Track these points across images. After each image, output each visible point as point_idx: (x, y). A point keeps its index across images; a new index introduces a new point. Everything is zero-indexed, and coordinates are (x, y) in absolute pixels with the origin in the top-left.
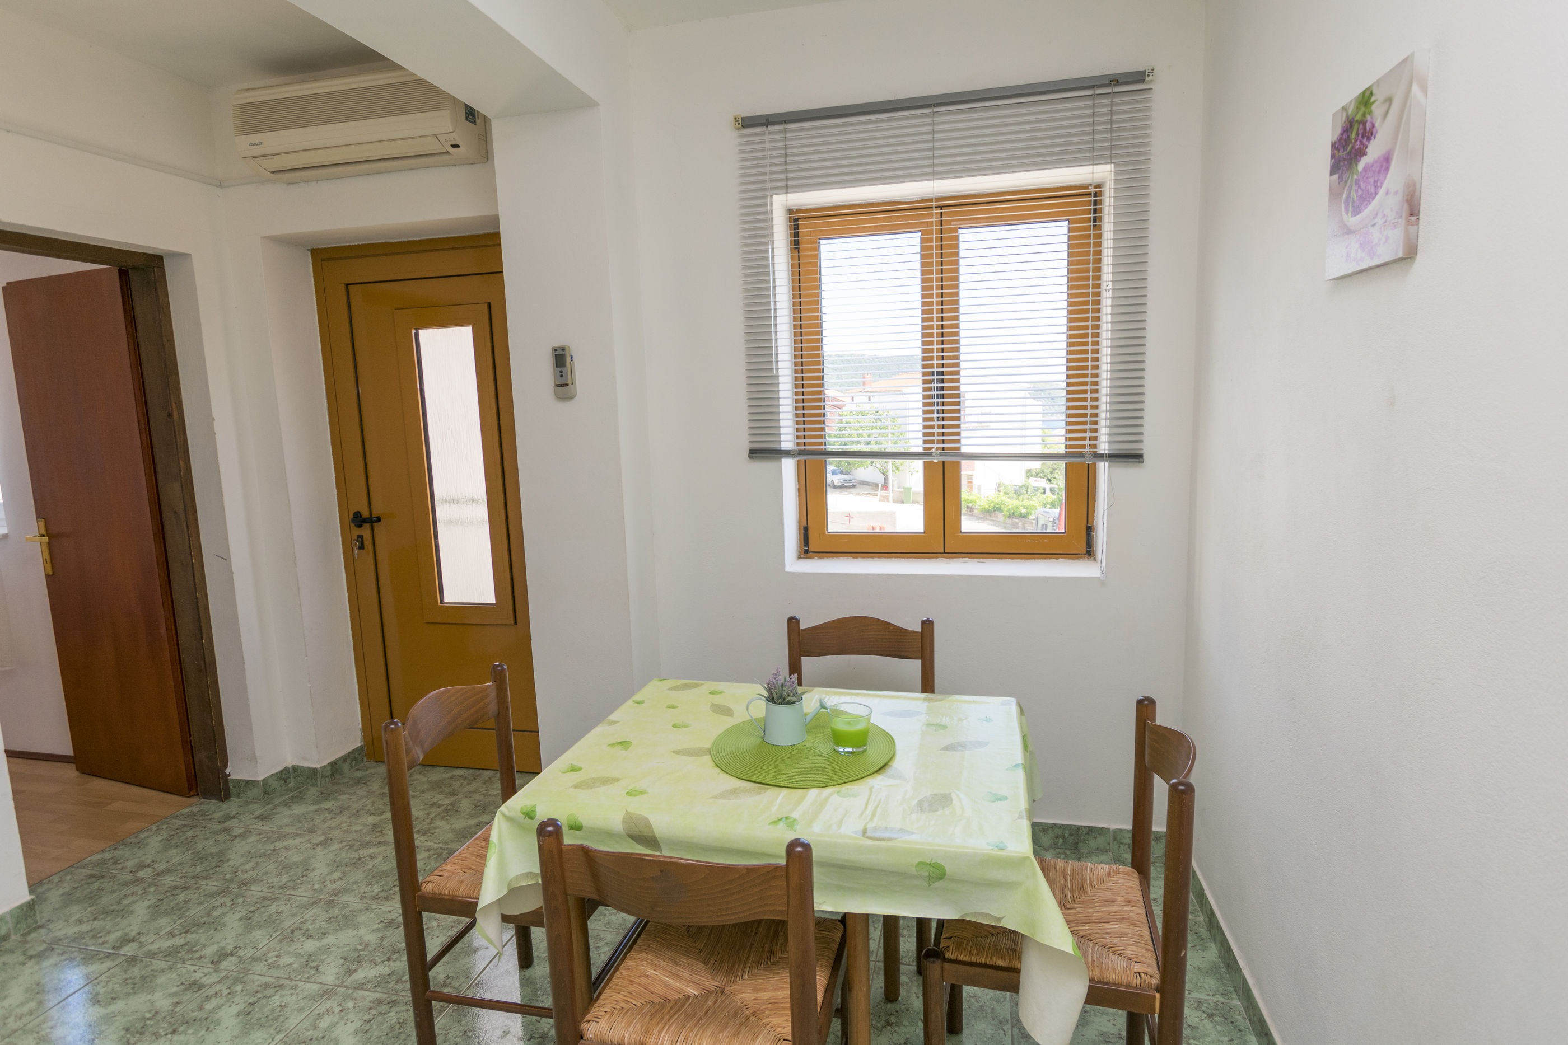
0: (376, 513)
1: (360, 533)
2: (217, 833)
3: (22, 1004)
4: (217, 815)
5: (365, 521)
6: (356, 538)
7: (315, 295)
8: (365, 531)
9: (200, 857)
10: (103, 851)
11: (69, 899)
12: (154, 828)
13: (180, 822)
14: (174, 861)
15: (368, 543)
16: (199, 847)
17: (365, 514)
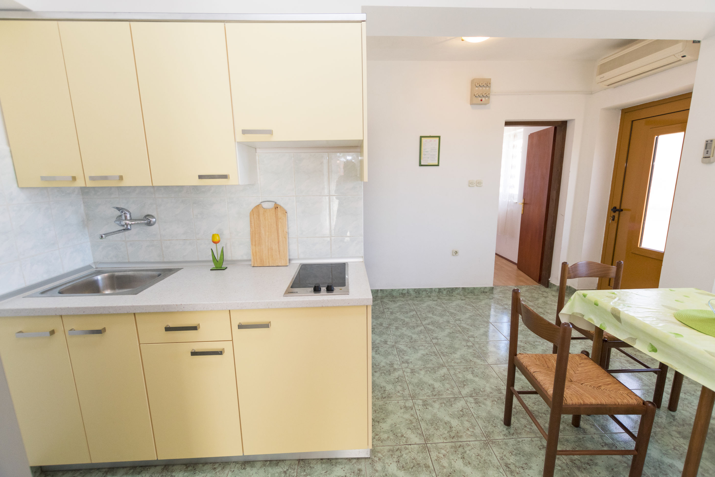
0: (622, 208)
1: (614, 215)
2: (539, 294)
3: (483, 305)
4: (542, 290)
5: (617, 210)
6: (612, 216)
7: (619, 127)
8: (616, 214)
9: (532, 297)
10: (513, 286)
11: (501, 292)
12: (526, 286)
13: (532, 287)
14: (526, 295)
15: (616, 219)
16: (533, 295)
17: (618, 208)
